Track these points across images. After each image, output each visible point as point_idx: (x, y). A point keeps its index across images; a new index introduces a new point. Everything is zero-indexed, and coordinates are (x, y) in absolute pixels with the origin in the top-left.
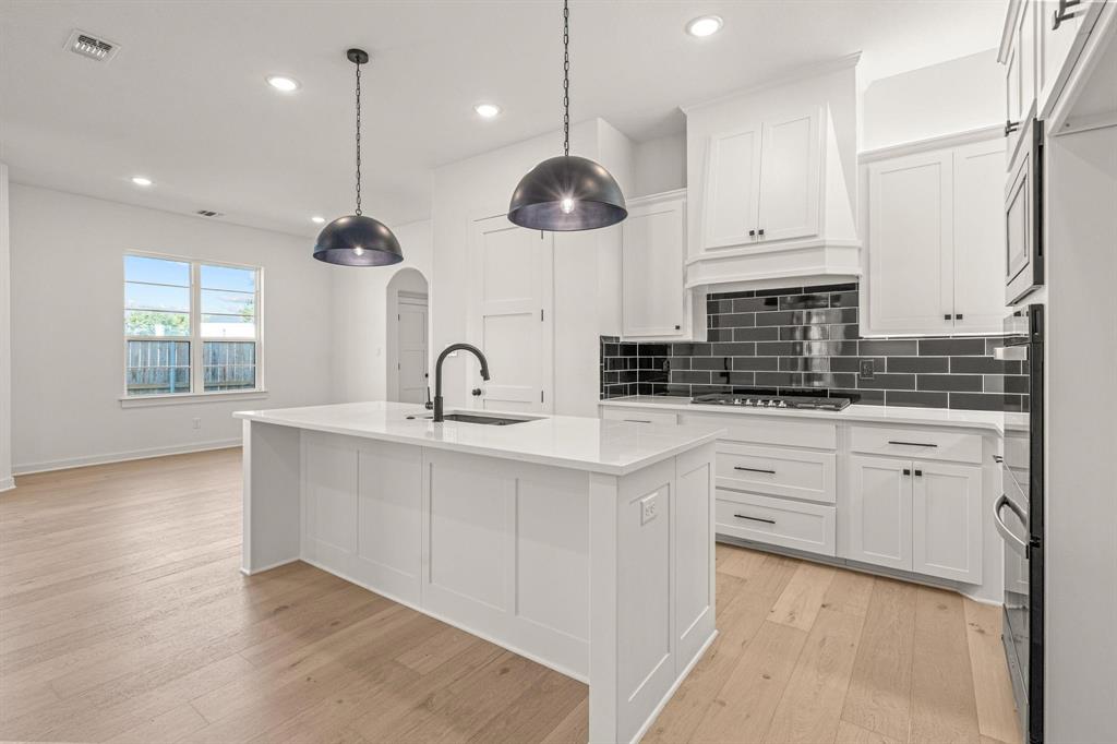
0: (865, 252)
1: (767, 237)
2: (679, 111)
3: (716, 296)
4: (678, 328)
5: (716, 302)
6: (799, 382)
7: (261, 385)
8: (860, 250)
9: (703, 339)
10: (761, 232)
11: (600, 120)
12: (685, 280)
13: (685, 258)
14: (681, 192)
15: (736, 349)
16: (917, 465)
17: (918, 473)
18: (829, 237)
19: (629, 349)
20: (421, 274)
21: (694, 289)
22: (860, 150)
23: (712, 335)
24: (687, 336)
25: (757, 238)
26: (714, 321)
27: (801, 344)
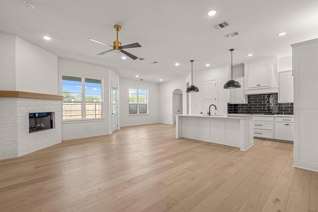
0: (279, 88)
1: (260, 86)
2: (243, 63)
3: (249, 95)
4: (242, 101)
5: (249, 97)
6: (266, 111)
7: (148, 112)
8: (278, 88)
9: (247, 103)
10: (259, 85)
11: (227, 65)
12: (244, 93)
13: (244, 89)
14: (243, 77)
15: (253, 105)
16: (288, 123)
17: (288, 124)
18: (272, 86)
19: (232, 105)
20: (180, 90)
21: (246, 95)
22: (278, 71)
23: (249, 103)
24: (244, 103)
25: (259, 86)
26: (249, 100)
27: (267, 104)
